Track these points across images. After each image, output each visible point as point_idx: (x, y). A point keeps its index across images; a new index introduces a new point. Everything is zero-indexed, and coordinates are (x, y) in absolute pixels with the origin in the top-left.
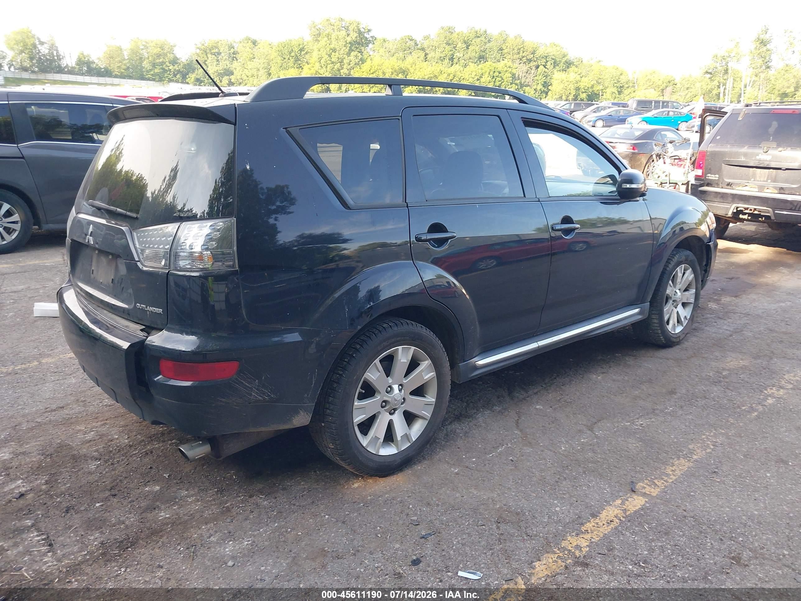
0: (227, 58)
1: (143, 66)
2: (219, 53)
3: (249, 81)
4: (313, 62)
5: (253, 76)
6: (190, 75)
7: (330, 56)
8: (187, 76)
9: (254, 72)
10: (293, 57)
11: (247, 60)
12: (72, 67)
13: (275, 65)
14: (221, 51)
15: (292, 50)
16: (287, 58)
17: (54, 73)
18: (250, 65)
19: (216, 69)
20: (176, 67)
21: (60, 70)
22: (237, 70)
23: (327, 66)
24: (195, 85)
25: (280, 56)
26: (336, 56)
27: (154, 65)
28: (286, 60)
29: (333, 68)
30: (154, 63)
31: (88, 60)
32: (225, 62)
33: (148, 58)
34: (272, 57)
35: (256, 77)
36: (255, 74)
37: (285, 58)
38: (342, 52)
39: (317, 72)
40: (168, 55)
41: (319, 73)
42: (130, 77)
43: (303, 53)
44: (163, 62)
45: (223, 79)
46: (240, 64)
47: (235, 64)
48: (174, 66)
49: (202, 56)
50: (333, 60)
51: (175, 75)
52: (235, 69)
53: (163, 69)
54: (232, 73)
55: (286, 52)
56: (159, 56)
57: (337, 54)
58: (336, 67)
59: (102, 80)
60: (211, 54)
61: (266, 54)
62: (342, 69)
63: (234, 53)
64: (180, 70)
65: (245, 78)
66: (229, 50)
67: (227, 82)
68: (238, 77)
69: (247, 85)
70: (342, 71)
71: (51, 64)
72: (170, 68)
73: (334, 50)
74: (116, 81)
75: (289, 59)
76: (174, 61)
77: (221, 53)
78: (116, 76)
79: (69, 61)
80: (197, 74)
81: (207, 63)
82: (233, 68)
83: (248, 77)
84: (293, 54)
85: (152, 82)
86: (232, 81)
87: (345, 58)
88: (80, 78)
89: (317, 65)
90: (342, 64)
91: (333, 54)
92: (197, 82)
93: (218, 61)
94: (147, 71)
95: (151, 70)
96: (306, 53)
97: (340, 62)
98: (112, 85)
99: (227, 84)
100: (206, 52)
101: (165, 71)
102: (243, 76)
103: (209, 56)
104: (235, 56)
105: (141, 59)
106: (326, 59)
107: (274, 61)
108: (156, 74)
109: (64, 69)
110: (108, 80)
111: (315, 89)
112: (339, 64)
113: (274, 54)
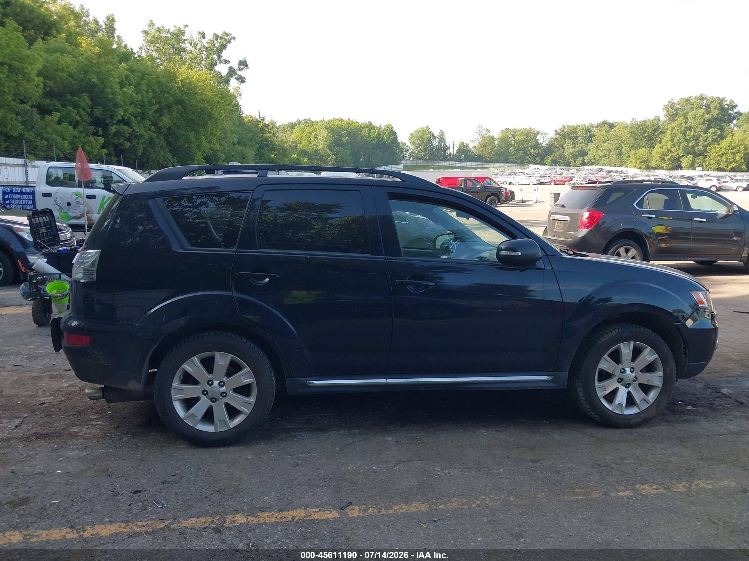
0: (583, 141)
1: (509, 151)
2: (576, 137)
3: (601, 161)
4: (666, 141)
5: (604, 156)
6: (548, 157)
7: (684, 134)
8: (545, 158)
9: (606, 152)
10: (646, 137)
11: (602, 142)
12: (454, 155)
13: (626, 145)
14: (578, 136)
15: (646, 131)
16: (639, 138)
17: (440, 160)
18: (604, 146)
19: (571, 151)
20: (536, 151)
21: (445, 158)
22: (591, 151)
23: (680, 144)
24: (551, 165)
25: (632, 137)
26: (691, 134)
27: (518, 150)
28: (638, 140)
29: (687, 146)
30: (519, 149)
31: (467, 149)
32: (581, 145)
33: (514, 144)
34: (625, 138)
35: (607, 157)
36: (607, 154)
37: (637, 139)
38: (698, 129)
39: (669, 150)
40: (532, 141)
41: (671, 151)
42: (497, 161)
43: (657, 133)
44: (526, 147)
45: (578, 159)
46: (594, 146)
47: (590, 146)
48: (535, 150)
49: (560, 140)
50: (688, 138)
51: (535, 158)
52: (590, 150)
53: (525, 153)
54: (586, 154)
55: (639, 132)
56: (523, 142)
57: (692, 132)
58: (690, 144)
59: (474, 165)
60: (569, 138)
61: (619, 136)
62: (698, 145)
63: (590, 136)
64: (539, 153)
65: (597, 158)
66: (586, 134)
67: (581, 162)
68: (592, 158)
69: (600, 164)
70: (696, 148)
71: (438, 153)
72: (531, 152)
73: (690, 128)
74: (485, 165)
75: (641, 139)
76: (537, 145)
77: (578, 137)
78: (486, 161)
79: (453, 150)
80: (554, 156)
81: (564, 146)
82: (587, 150)
83: (600, 157)
84: (646, 134)
85: (514, 164)
86: (585, 161)
87: (701, 135)
88: (458, 164)
89: (670, 143)
90: (698, 141)
91: (688, 132)
92: (553, 163)
93: (574, 144)
94: (513, 156)
95: (515, 154)
96: (660, 133)
97: (696, 140)
98: (482, 168)
99: (580, 164)
100: (564, 137)
101: (526, 154)
102: (596, 156)
103: (567, 140)
104: (590, 139)
105: (508, 146)
106: (679, 138)
107: (626, 142)
108: (520, 158)
109: (447, 157)
110: (480, 164)
111: (665, 166)
112: (694, 141)
113: (626, 136)
